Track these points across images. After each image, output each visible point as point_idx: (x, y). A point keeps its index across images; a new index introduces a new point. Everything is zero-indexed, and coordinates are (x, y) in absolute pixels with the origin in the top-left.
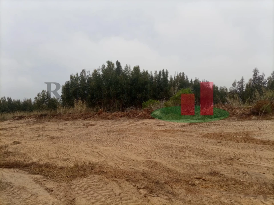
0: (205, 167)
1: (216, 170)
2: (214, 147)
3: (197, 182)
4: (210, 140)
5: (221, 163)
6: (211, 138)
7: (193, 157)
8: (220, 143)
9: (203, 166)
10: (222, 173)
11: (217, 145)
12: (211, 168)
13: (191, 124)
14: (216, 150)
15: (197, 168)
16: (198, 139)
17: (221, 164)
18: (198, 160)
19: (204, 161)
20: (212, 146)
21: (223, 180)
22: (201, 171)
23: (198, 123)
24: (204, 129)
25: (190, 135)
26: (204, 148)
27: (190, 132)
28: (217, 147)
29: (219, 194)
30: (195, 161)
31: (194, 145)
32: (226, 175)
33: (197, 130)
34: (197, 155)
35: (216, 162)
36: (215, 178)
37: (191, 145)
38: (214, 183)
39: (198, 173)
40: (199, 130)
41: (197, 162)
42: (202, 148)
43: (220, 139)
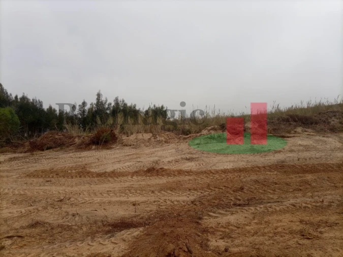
0: (23, 218)
1: (39, 219)
2: (41, 188)
3: (9, 242)
4: (35, 180)
5: (47, 208)
6: (38, 177)
7: (7, 208)
8: (49, 183)
9: (21, 217)
10: (47, 221)
11: (44, 185)
12: (32, 217)
13: (11, 160)
14: (43, 192)
15: (11, 222)
16: (20, 180)
17: (47, 210)
18: (15, 211)
19: (23, 211)
20: (37, 188)
21: (47, 230)
22: (17, 225)
23: (22, 157)
24: (30, 165)
25: (7, 177)
26: (26, 191)
27: (8, 171)
28: (46, 188)
29: (39, 250)
30: (10, 213)
31: (11, 190)
32: (51, 222)
33: (20, 168)
34: (13, 203)
35: (40, 209)
36: (37, 230)
37: (6, 191)
38: (34, 237)
39: (11, 230)
40: (22, 167)
41: (13, 213)
42: (22, 193)
43: (51, 176)
